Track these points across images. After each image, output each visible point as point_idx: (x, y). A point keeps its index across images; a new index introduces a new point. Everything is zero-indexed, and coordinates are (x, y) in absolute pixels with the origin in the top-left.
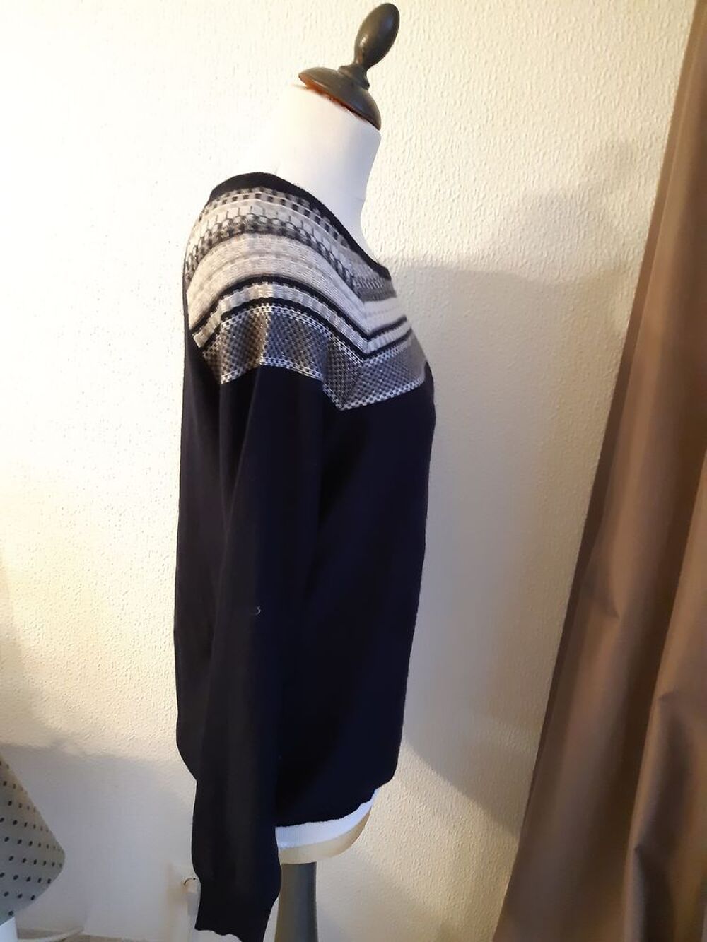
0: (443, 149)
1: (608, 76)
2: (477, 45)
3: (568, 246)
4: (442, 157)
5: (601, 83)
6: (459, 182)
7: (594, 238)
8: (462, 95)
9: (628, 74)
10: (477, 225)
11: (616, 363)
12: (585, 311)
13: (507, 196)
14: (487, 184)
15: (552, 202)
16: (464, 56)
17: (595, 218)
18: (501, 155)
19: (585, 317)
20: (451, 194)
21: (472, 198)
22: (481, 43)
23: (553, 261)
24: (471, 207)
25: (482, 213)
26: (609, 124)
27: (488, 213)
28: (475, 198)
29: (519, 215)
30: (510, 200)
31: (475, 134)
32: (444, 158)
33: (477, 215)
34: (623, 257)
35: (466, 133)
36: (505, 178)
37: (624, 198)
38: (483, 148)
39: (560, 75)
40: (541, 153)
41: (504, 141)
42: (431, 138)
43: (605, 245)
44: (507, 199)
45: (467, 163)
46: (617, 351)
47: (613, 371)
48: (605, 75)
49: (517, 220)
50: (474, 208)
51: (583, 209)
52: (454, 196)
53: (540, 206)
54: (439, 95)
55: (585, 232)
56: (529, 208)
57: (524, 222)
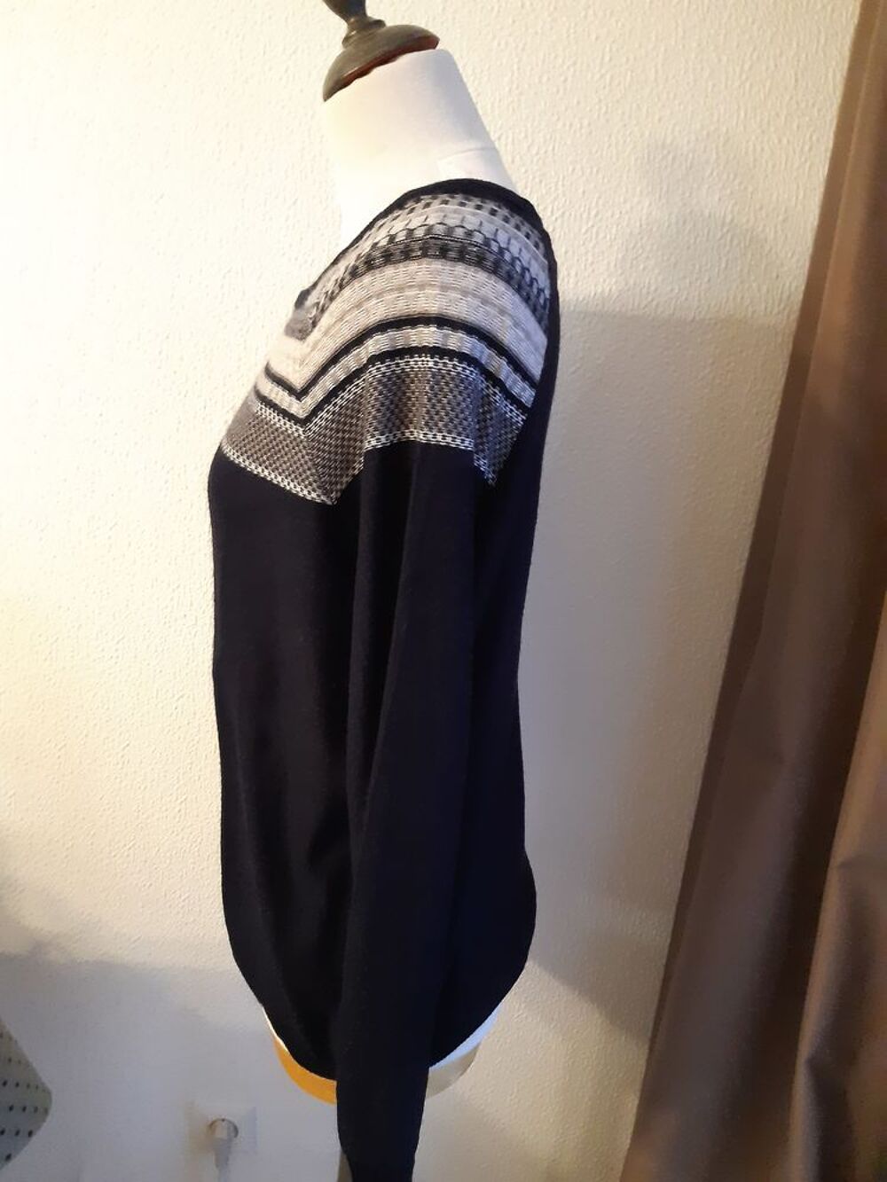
0: (542, 152)
1: (755, 57)
2: (586, 17)
3: (706, 280)
4: (541, 162)
5: (747, 67)
6: (564, 195)
7: (739, 269)
8: (565, 80)
9: (781, 55)
10: (586, 253)
11: (769, 433)
12: (729, 364)
13: (627, 212)
14: (600, 198)
15: (685, 221)
16: (568, 30)
17: (739, 244)
18: (618, 159)
19: (728, 371)
20: (552, 212)
21: (581, 215)
22: (591, 12)
23: (686, 299)
24: (580, 230)
25: (594, 236)
26: (758, 118)
27: (601, 236)
28: (585, 216)
29: (642, 238)
30: (629, 219)
31: (583, 131)
32: (544, 163)
33: (586, 239)
34: (777, 294)
35: (572, 131)
36: (624, 190)
37: (778, 216)
38: (594, 150)
39: (693, 56)
40: (670, 157)
41: (621, 142)
42: (526, 137)
43: (753, 278)
44: (627, 217)
45: (574, 170)
46: (769, 416)
47: (764, 443)
48: (751, 55)
49: (639, 244)
50: (583, 230)
51: (725, 230)
52: (557, 214)
53: (669, 226)
54: (537, 80)
55: (727, 261)
56: (654, 229)
57: (648, 248)
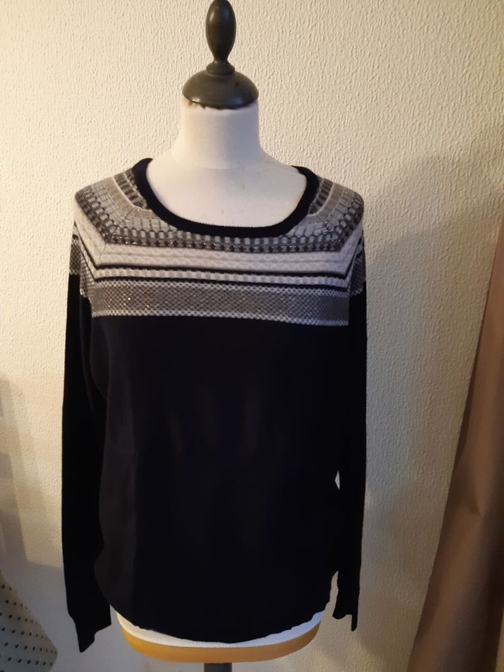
0: (337, 125)
1: (472, 58)
2: (363, 41)
3: (443, 197)
4: (336, 131)
5: (466, 64)
6: (351, 151)
7: (464, 190)
8: (351, 82)
9: (489, 55)
10: (366, 184)
13: (390, 159)
14: (373, 150)
15: (428, 163)
16: (352, 51)
17: (464, 175)
18: (384, 127)
20: (344, 160)
21: (362, 162)
22: (366, 39)
23: (430, 210)
24: (361, 170)
25: (370, 174)
26: (475, 97)
27: (375, 174)
28: (364, 162)
29: (400, 174)
30: (392, 162)
31: (362, 111)
32: (338, 132)
33: (365, 176)
34: (490, 205)
35: (355, 112)
36: (388, 145)
37: (489, 156)
38: (369, 123)
39: (431, 60)
40: (418, 124)
41: (386, 116)
42: (328, 117)
43: (474, 196)
44: (390, 161)
45: (357, 135)
48: (469, 57)
49: (399, 178)
50: (364, 170)
51: (454, 167)
52: (347, 162)
53: (417, 166)
54: (333, 83)
55: (456, 186)
56: (408, 168)
57: (404, 180)
